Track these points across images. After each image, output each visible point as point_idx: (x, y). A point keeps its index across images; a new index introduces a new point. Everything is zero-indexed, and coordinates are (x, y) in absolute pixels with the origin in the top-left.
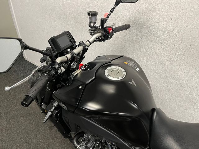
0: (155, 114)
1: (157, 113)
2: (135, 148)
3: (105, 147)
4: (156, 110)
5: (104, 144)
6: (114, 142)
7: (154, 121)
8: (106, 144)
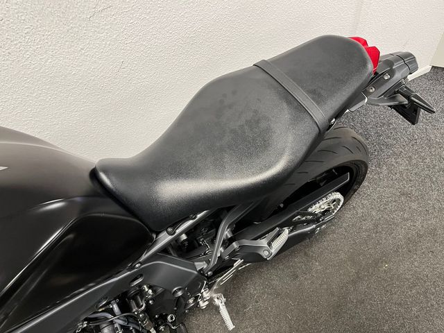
0: (103, 177)
1: (105, 172)
2: (140, 263)
3: (98, 326)
4: (98, 168)
5: (92, 325)
6: (100, 302)
7: (114, 190)
8: (96, 319)
